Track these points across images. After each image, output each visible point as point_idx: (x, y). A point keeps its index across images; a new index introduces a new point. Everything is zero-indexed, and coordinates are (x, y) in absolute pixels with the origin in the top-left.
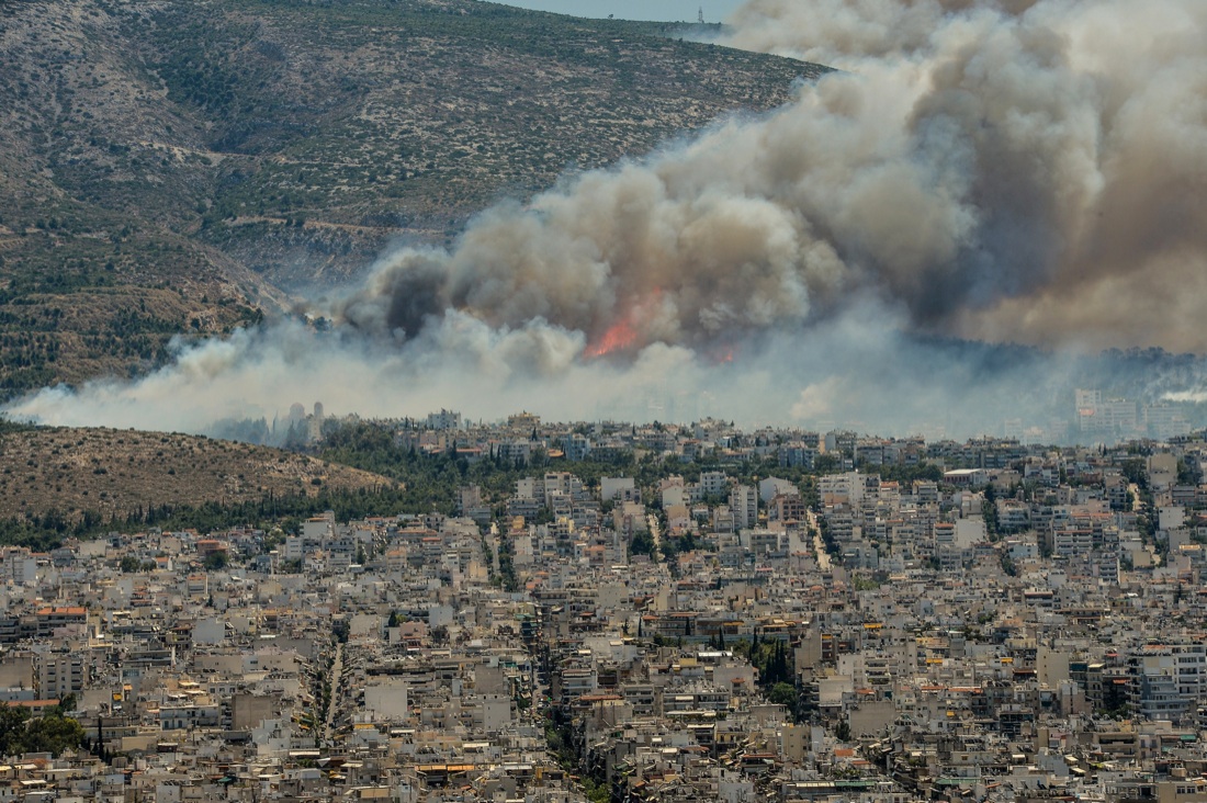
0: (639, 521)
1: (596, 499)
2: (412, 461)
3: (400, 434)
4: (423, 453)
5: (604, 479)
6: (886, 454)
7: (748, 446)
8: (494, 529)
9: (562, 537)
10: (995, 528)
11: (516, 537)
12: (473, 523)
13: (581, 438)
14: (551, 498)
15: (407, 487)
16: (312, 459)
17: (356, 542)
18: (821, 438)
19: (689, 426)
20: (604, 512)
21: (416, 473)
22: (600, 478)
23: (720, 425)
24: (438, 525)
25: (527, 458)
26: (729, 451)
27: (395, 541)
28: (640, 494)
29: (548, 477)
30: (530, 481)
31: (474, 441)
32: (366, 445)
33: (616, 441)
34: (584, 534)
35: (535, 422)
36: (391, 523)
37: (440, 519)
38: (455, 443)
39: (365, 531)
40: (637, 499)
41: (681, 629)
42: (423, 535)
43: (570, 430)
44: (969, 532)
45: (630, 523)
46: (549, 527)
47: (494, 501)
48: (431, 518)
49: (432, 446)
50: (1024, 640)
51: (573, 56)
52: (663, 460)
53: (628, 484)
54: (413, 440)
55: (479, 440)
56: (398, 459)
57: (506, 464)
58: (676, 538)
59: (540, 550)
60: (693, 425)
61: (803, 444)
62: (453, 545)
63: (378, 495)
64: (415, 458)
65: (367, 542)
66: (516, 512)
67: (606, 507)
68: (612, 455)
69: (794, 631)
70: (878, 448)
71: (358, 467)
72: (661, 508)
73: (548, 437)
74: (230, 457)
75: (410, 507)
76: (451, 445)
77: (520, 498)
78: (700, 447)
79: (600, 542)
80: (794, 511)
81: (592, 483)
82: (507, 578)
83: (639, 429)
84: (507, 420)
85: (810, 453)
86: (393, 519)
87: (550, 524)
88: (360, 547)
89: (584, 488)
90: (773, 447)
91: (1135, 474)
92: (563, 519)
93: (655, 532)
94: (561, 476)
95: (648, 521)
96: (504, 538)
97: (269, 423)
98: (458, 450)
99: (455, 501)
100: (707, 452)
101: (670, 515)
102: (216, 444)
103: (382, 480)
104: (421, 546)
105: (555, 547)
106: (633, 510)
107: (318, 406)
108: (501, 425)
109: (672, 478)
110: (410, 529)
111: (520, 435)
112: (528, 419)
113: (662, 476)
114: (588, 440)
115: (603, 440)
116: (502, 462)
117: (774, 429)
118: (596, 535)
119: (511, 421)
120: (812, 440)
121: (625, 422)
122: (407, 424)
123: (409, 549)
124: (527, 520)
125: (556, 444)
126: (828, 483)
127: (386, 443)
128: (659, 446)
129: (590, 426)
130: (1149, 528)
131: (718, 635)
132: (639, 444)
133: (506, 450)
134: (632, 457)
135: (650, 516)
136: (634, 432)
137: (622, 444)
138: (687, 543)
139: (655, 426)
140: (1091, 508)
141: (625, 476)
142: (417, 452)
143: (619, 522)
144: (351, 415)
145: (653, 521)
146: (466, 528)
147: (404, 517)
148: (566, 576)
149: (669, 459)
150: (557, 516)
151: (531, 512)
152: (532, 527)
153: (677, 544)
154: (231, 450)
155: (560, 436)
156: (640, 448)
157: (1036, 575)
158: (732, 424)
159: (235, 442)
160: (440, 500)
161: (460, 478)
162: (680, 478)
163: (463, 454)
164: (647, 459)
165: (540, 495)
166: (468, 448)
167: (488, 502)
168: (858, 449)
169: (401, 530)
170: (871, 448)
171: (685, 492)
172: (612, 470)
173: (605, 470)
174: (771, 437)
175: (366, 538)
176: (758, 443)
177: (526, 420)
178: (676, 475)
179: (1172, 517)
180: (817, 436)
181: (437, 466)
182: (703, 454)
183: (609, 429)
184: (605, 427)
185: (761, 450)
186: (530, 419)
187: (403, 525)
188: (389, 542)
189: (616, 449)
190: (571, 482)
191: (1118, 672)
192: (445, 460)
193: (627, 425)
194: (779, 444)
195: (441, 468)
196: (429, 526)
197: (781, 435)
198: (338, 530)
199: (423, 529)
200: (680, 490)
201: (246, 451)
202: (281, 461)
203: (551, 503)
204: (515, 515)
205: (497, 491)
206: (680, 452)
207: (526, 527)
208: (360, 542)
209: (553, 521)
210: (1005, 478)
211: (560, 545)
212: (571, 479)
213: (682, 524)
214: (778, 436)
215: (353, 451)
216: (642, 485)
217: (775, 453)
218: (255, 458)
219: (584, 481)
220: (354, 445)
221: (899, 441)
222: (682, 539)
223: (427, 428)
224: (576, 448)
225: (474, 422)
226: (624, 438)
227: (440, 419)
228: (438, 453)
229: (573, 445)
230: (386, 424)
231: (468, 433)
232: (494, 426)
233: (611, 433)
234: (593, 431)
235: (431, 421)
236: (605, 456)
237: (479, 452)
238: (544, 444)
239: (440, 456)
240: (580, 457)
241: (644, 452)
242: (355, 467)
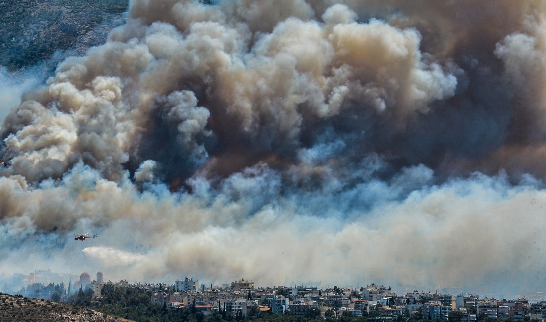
2: (165, 314)
3: (156, 294)
4: (172, 308)
6: (500, 310)
7: (401, 304)
13: (282, 298)
16: (95, 312)
18: (453, 299)
19: (359, 290)
23: (381, 289)
25: (245, 312)
26: (387, 308)
31: (207, 300)
32: (133, 303)
33: (306, 300)
35: (250, 287)
38: (194, 301)
43: (274, 292)
49: (179, 303)
52: (341, 314)
54: (165, 299)
55: (211, 299)
56: (155, 312)
57: (230, 316)
60: (362, 289)
61: (440, 303)
64: (166, 312)
68: (304, 310)
70: (494, 307)
71: (126, 317)
73: (259, 297)
74: (39, 311)
76: (191, 303)
78: (367, 305)
83: (323, 291)
84: (230, 286)
85: (445, 309)
90: (419, 305)
97: (66, 287)
98: (196, 306)
100: (371, 308)
102: (30, 301)
107: (100, 275)
108: (226, 289)
111: (239, 296)
112: (245, 284)
114: (287, 300)
115: (297, 300)
116: (227, 314)
117: (420, 292)
119: (233, 286)
120: (446, 300)
121: (314, 287)
122: (161, 288)
125: (265, 302)
127: (145, 301)
128: (337, 304)
129: (289, 290)
132: (323, 303)
133: (230, 306)
134: (318, 312)
136: (320, 294)
137: (311, 303)
139: (334, 289)
142: (168, 308)
144: (122, 281)
149: (345, 313)
154: (39, 305)
155: (268, 296)
156: (324, 305)
158: (390, 289)
159: (43, 300)
163: (200, 309)
164: (328, 314)
166: (203, 305)
168: (480, 307)
170: (489, 307)
174: (417, 298)
176: (408, 302)
177: (244, 285)
180: (450, 297)
181: (181, 318)
182: (368, 310)
183: (302, 291)
184: (299, 290)
185: (410, 307)
186: (247, 285)
189: (307, 306)
192: (187, 313)
193: (315, 289)
194: (423, 303)
197: (425, 296)
201: (50, 306)
202: (74, 313)
206: (352, 308)
214: (422, 297)
215: (124, 306)
217: (420, 309)
218: (56, 311)
220: (125, 303)
221: (509, 302)
223: (174, 291)
224: (279, 305)
225: (207, 287)
226: (313, 298)
227: (184, 285)
228: (182, 308)
229: (277, 303)
230: (146, 288)
231: (203, 294)
232: (221, 289)
233: (303, 294)
234: (291, 293)
235: (178, 286)
236: (299, 310)
237: (211, 308)
238: (256, 301)
239: (184, 310)
240: (282, 311)
241: (326, 308)
242: (125, 318)
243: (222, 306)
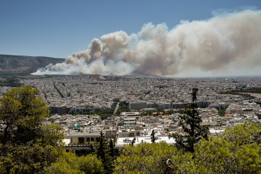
10: (72, 78)
11: (53, 79)
21: (48, 76)
30: (53, 77)
34: (55, 79)
39: (46, 79)
41: (59, 83)
44: (71, 79)
50: (73, 83)
51: (55, 60)
69: (64, 83)
76: (50, 75)
80: (64, 78)
82: (52, 81)
91: (78, 76)
106: (57, 78)
126: (65, 77)
130: (78, 78)
131: (61, 83)
133: (52, 75)
138: (60, 79)
140: (76, 78)
146: (51, 79)
148: (55, 81)
149: (59, 76)
155: (54, 75)
157: (74, 80)
161: (50, 77)
179: (79, 78)
193: (57, 74)
196: (49, 79)
210: (72, 76)
212: (55, 77)
213: (59, 78)
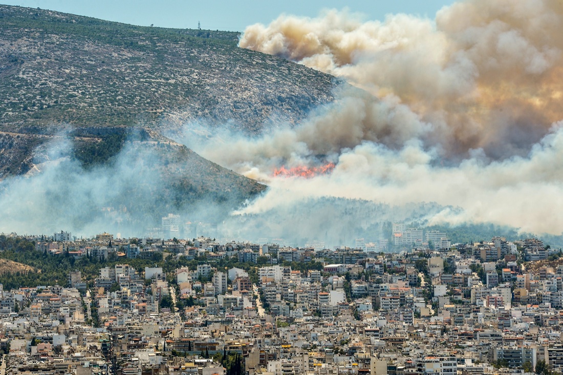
0: (165, 290)
1: (142, 279)
2: (45, 258)
3: (39, 243)
4: (51, 254)
5: (147, 268)
6: (294, 256)
7: (223, 251)
8: (88, 294)
9: (124, 298)
10: (350, 295)
11: (100, 298)
12: (77, 291)
13: (135, 246)
14: (118, 278)
15: (42, 272)
17: (14, 301)
18: (261, 247)
19: (192, 240)
20: (147, 286)
21: (47, 264)
22: (144, 268)
23: (208, 240)
24: (58, 292)
25: (106, 256)
26: (212, 254)
27: (35, 300)
28: (165, 276)
29: (117, 267)
30: (107, 269)
31: (78, 247)
32: (21, 249)
33: (153, 248)
34: (136, 297)
35: (111, 238)
36: (33, 290)
37: (59, 288)
38: (68, 249)
39: (19, 295)
40: (164, 279)
41: (186, 348)
42: (50, 297)
43: (129, 242)
44: (337, 297)
45: (160, 291)
46: (117, 293)
47: (88, 279)
48: (55, 288)
49: (56, 250)
50: (363, 354)
51: (132, 46)
52: (178, 258)
53: (159, 271)
54: (46, 247)
55: (81, 247)
56: (38, 257)
57: (95, 260)
58: (184, 299)
59: (112, 305)
60: (194, 240)
61: (251, 250)
62: (66, 302)
63: (27, 276)
64: (47, 256)
65: (20, 300)
66: (100, 285)
67: (148, 283)
68: (151, 256)
69: (246, 349)
70: (290, 253)
71: (16, 261)
72: (176, 284)
73: (118, 246)
75: (44, 282)
76: (66, 250)
77: (102, 278)
78: (198, 251)
79: (144, 301)
80: (246, 285)
81: (141, 270)
82: (96, 321)
83: (166, 242)
84: (95, 237)
85: (255, 255)
86: (34, 289)
87: (118, 291)
88: (16, 304)
89: (136, 273)
90: (236, 252)
91: (422, 267)
92: (124, 289)
93: (173, 296)
94: (124, 266)
95: (169, 290)
96: (93, 299)
98: (69, 252)
99: (68, 279)
100: (201, 254)
101: (181, 287)
103: (28, 268)
104: (49, 303)
105: (120, 304)
106: (161, 284)
108: (93, 239)
109: (183, 268)
110: (43, 294)
111: (102, 244)
112: (107, 236)
113: (177, 267)
114: (139, 247)
115: (146, 248)
116: (93, 259)
117: (236, 242)
118: (142, 298)
119: (98, 238)
120: (256, 248)
121: (158, 238)
122: (43, 239)
123: (42, 305)
124: (106, 290)
125: (122, 250)
126: (264, 271)
127: (31, 248)
128: (175, 250)
129: (140, 240)
130: (429, 296)
131: (206, 350)
132: (165, 250)
133: (95, 252)
134: (161, 256)
135: (171, 288)
136: (163, 243)
137: (156, 250)
138: (190, 302)
139: (174, 240)
140: (399, 285)
141: (158, 267)
142: (48, 253)
143: (155, 291)
144: (12, 233)
145: (172, 290)
146: (74, 294)
147: (40, 287)
148: (126, 319)
149: (181, 258)
150: (121, 287)
151: (108, 285)
152: (108, 293)
153: (185, 303)
155: (124, 245)
156: (166, 252)
157: (371, 319)
158: (214, 240)
160: (60, 279)
161: (70, 267)
162: (187, 268)
163: (72, 254)
164: (169, 258)
165: (113, 277)
166: (75, 251)
167: (85, 280)
168: (280, 253)
169: (39, 295)
170: (287, 253)
171: (189, 275)
172: (151, 264)
173: (147, 264)
174: (234, 246)
175: (20, 298)
176: (228, 249)
178: (185, 266)
179: (441, 290)
180: (258, 246)
181: (58, 261)
182: (199, 255)
183: (150, 242)
184: (147, 240)
185: (229, 253)
187: (39, 291)
188: (32, 301)
189: (153, 252)
190: (129, 270)
191: (412, 371)
192: (62, 257)
193: (159, 240)
194: (239, 250)
195: (60, 261)
196: (54, 292)
197: (240, 245)
198: (5, 294)
199: (50, 294)
200: (186, 274)
203: (118, 281)
204: (99, 287)
205: (90, 275)
206: (187, 254)
207: (105, 293)
208: (16, 301)
209: (120, 290)
210: (356, 269)
211: (123, 302)
212: (129, 268)
213: (187, 292)
214: (238, 246)
215: (14, 252)
216: (167, 271)
217: (236, 255)
219: (136, 269)
221: (301, 250)
222: (187, 300)
223: (53, 241)
224: (132, 251)
225: (78, 238)
226: (158, 247)
227: (60, 236)
228: (59, 254)
229: (130, 250)
230: (31, 238)
231: (75, 243)
232: (89, 240)
233: (151, 244)
234: (141, 242)
235: (56, 237)
236: (147, 256)
237: (81, 253)
238: (115, 249)
239: (60, 255)
240: (134, 256)
241: (168, 254)
242: (14, 261)
243: (89, 253)
